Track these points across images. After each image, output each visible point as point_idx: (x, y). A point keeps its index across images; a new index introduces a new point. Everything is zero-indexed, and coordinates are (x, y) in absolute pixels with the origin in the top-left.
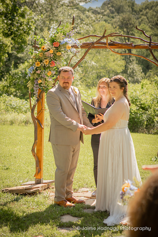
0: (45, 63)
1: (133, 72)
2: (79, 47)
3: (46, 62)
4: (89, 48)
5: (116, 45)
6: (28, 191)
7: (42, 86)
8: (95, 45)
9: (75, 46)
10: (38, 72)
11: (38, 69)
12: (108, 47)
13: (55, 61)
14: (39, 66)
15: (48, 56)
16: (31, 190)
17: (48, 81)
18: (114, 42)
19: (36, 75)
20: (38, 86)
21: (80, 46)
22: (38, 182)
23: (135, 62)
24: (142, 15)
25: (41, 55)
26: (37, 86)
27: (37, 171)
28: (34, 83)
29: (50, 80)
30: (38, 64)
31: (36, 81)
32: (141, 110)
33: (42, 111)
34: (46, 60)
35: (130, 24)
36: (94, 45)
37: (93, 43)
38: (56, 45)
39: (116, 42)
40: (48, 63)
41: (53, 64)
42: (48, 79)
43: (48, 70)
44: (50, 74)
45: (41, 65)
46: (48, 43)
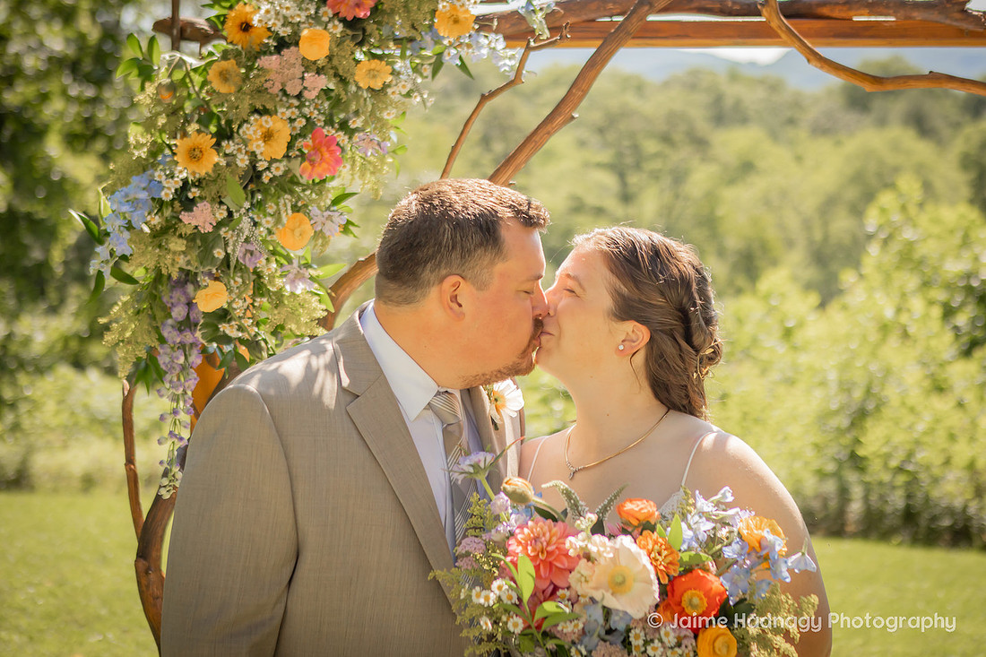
0: (259, 147)
2: (539, 23)
3: (268, 136)
4: (612, 42)
7: (227, 339)
10: (202, 217)
13: (341, 137)
14: (204, 169)
15: (278, 87)
17: (278, 299)
19: (177, 245)
20: (198, 334)
21: (541, 15)
25: (223, 76)
26: (188, 337)
28: (159, 314)
29: (300, 288)
30: (195, 155)
31: (177, 294)
34: (268, 122)
40: (279, 149)
41: (327, 155)
42: (279, 282)
43: (277, 205)
44: (297, 232)
45: (223, 163)
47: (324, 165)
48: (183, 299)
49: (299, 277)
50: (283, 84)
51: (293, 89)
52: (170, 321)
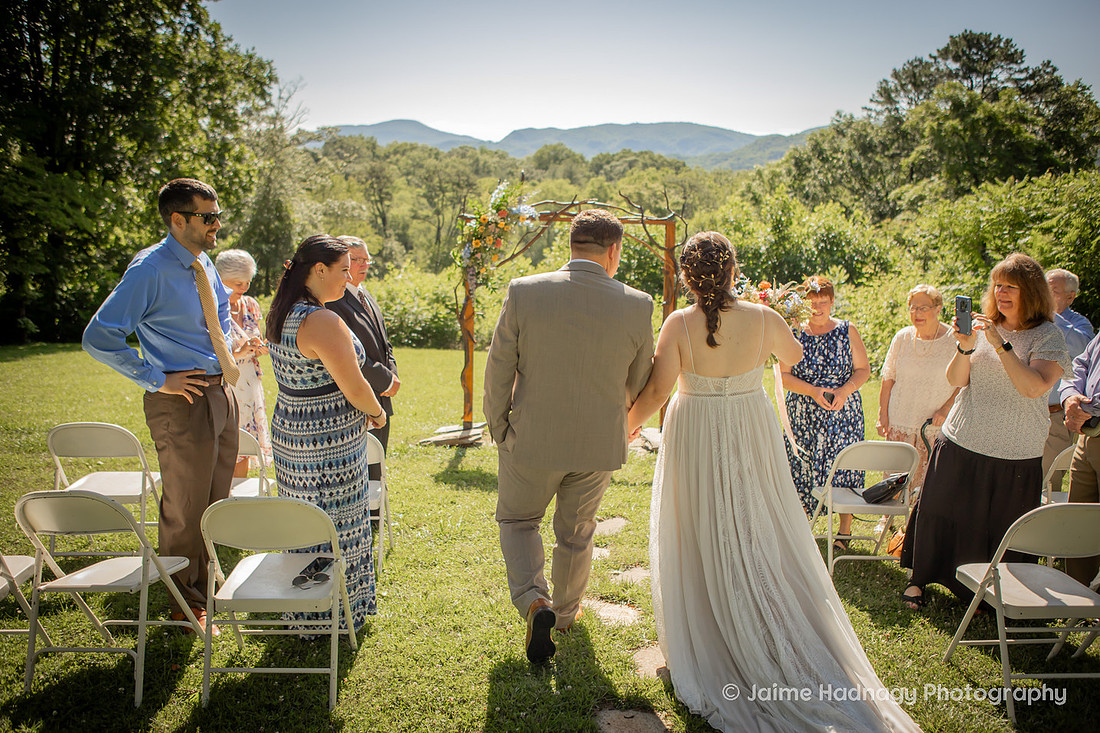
0: (488, 243)
1: (390, 253)
3: (489, 240)
4: (550, 221)
6: (465, 441)
9: (532, 218)
10: (478, 256)
11: (476, 250)
14: (478, 246)
16: (470, 439)
22: (468, 426)
23: (393, 238)
24: (391, 163)
25: (481, 229)
26: (473, 277)
27: (467, 410)
30: (477, 244)
31: (470, 269)
35: (384, 178)
36: (557, 216)
37: (557, 214)
38: (504, 215)
42: (489, 267)
43: (489, 252)
44: (495, 259)
45: (482, 245)
46: (494, 211)
48: (472, 270)
49: (493, 266)
50: (492, 230)
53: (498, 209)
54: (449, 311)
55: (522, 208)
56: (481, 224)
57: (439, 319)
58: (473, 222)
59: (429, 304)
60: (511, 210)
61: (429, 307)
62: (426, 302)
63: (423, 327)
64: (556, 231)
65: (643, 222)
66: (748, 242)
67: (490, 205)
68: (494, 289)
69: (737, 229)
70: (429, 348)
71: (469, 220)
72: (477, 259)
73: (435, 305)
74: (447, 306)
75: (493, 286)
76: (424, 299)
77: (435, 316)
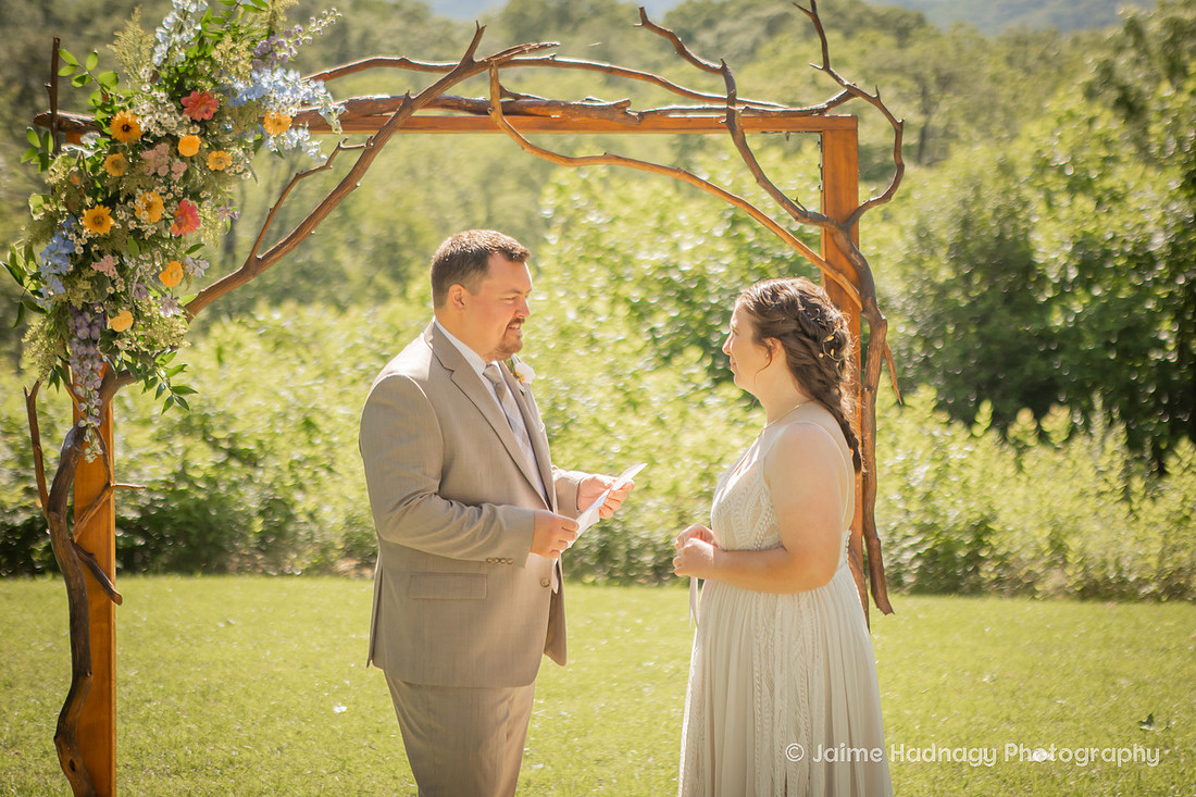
0: (144, 216)
2: (334, 120)
3: (149, 207)
4: (384, 131)
5: (532, 110)
7: (118, 351)
8: (418, 113)
10: (107, 265)
11: (95, 247)
12: (500, 123)
13: (195, 204)
14: (105, 230)
15: (153, 171)
18: (517, 97)
19: (86, 286)
20: (98, 348)
21: (335, 116)
25: (115, 164)
26: (92, 351)
29: (171, 312)
30: (98, 221)
31: (80, 320)
32: (235, 464)
33: (107, 494)
34: (153, 197)
36: (412, 110)
37: (407, 103)
38: (203, 109)
39: (528, 97)
40: (160, 211)
41: (190, 219)
42: (154, 309)
43: (151, 254)
44: (174, 275)
45: (119, 226)
46: (161, 95)
47: (188, 226)
48: (84, 324)
49: (171, 305)
50: (156, 169)
51: (163, 172)
52: (75, 340)
53: (180, 86)
54: (222, 457)
55: (267, 79)
56: (114, 146)
57: (191, 482)
58: (89, 139)
59: (159, 439)
60: (229, 92)
61: (160, 448)
62: (152, 430)
63: (142, 510)
64: (547, 213)
65: (731, 124)
66: (1111, 226)
67: (145, 72)
68: (177, 390)
69: (1079, 185)
70: (156, 573)
71: (74, 132)
72: (100, 280)
73: (179, 442)
74: (215, 444)
75: (176, 381)
76: (147, 422)
77: (182, 476)
